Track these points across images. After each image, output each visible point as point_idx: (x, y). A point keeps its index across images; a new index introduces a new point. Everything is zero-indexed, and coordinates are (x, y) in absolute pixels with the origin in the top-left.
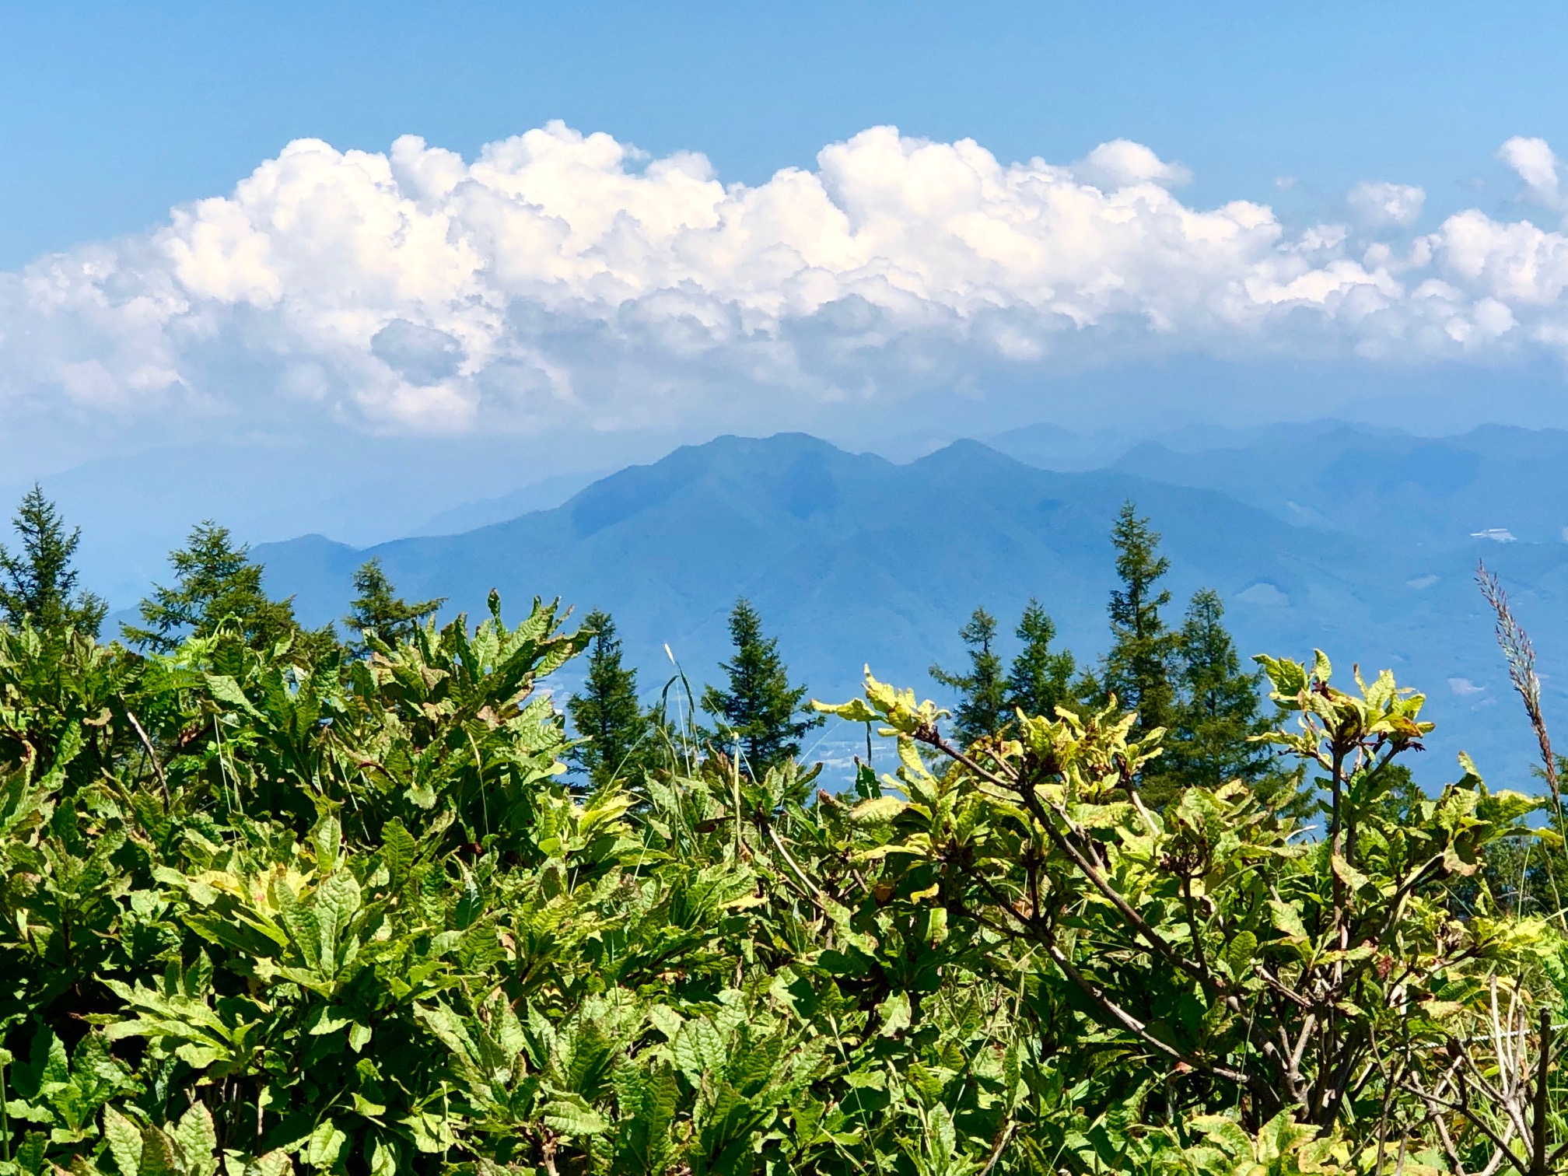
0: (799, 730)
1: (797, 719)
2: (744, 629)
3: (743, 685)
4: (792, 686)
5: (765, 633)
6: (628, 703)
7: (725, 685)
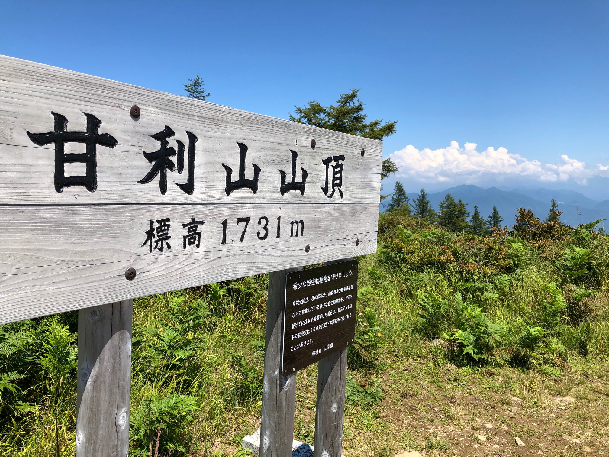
0: (500, 221)
1: (500, 220)
2: (495, 209)
3: (494, 215)
4: (500, 216)
5: (497, 210)
6: (478, 216)
7: (492, 215)
